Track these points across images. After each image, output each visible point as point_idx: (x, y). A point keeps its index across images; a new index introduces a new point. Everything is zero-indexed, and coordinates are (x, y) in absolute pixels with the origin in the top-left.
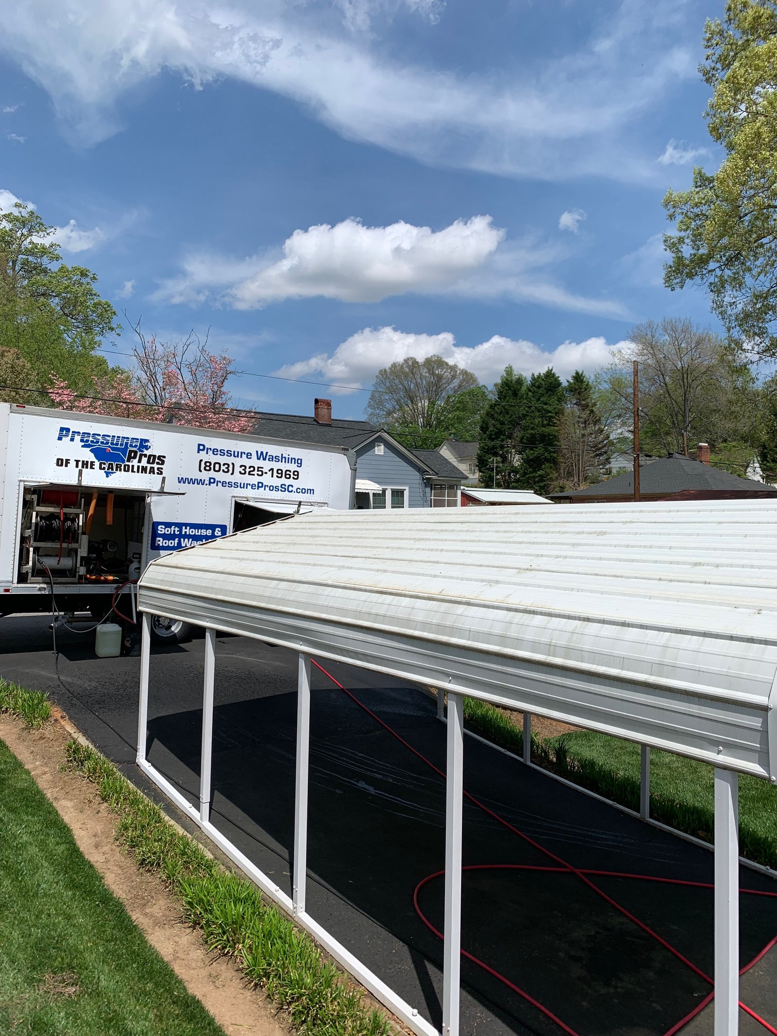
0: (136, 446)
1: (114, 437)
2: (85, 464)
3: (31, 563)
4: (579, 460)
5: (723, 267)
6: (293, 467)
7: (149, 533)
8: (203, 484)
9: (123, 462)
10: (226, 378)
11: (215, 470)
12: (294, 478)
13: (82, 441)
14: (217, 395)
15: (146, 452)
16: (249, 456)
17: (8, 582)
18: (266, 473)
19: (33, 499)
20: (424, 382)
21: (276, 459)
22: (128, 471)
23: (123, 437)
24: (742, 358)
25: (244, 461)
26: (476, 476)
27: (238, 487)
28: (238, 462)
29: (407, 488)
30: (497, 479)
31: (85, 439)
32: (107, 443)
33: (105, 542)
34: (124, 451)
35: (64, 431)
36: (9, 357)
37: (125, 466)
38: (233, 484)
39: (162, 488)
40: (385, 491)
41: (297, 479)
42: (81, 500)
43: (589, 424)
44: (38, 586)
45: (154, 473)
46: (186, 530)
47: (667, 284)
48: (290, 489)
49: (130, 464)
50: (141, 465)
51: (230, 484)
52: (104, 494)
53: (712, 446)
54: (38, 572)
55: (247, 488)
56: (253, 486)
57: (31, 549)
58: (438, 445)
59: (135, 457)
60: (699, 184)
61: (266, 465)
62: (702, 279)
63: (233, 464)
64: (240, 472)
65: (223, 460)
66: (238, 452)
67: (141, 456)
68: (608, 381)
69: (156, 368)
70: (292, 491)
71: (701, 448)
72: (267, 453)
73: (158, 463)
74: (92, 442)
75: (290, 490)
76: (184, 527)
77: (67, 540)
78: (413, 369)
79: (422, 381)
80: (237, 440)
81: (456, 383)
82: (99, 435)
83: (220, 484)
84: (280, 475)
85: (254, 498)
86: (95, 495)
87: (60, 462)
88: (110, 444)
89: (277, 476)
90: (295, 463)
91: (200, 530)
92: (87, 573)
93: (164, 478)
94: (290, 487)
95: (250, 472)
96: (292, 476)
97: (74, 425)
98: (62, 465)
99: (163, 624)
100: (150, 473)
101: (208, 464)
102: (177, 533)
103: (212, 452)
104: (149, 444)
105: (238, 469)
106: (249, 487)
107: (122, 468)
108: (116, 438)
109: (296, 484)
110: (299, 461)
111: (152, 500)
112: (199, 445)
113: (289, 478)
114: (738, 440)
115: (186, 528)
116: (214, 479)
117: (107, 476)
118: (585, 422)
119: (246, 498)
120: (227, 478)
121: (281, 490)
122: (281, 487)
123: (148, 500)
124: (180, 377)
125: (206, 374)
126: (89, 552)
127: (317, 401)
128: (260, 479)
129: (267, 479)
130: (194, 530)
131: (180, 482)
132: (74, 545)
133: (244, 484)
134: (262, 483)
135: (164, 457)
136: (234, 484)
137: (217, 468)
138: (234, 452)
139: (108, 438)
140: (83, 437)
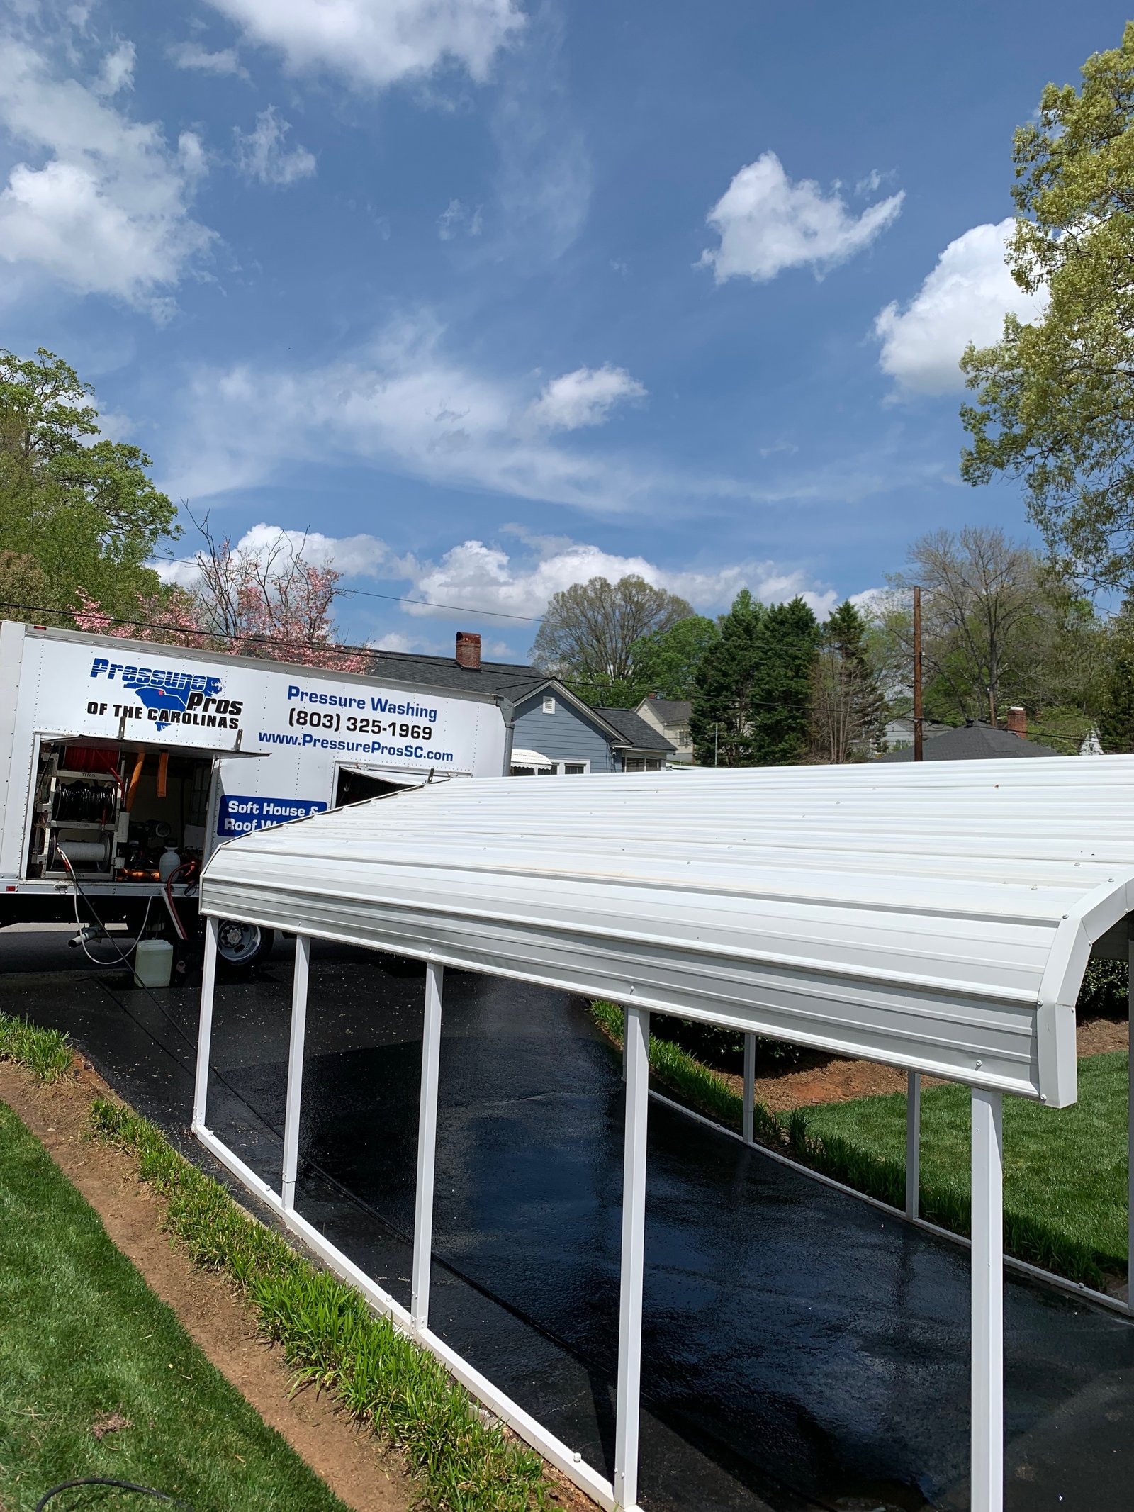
0: (201, 687)
1: (171, 673)
2: (128, 711)
3: (46, 851)
4: (838, 731)
5: (1046, 453)
6: (423, 722)
7: (215, 811)
8: (294, 743)
9: (183, 709)
10: (329, 600)
11: (312, 724)
12: (424, 737)
13: (125, 678)
14: (317, 624)
15: (214, 696)
16: (361, 704)
17: (12, 876)
18: (385, 729)
19: (52, 759)
20: (617, 613)
21: (401, 710)
22: (189, 722)
23: (183, 675)
24: (1071, 585)
25: (354, 711)
26: (688, 750)
27: (344, 748)
28: (346, 712)
29: (588, 763)
30: (720, 754)
31: (129, 676)
32: (160, 682)
33: (152, 823)
34: (184, 694)
35: (100, 664)
36: (19, 566)
37: (185, 715)
38: (337, 744)
39: (238, 745)
40: (556, 766)
41: (429, 738)
42: (121, 763)
43: (855, 677)
44: (55, 883)
45: (225, 726)
46: (268, 809)
47: (965, 477)
48: (419, 752)
49: (192, 712)
50: (207, 714)
51: (333, 745)
52: (154, 753)
53: (1031, 712)
54: (56, 864)
55: (357, 750)
56: (365, 748)
57: (48, 831)
58: (636, 703)
59: (199, 703)
60: (1011, 337)
61: (386, 718)
62: (1017, 468)
63: (338, 715)
64: (348, 728)
65: (324, 709)
66: (346, 699)
67: (208, 701)
68: (882, 616)
69: (230, 583)
70: (421, 756)
71: (1014, 714)
72: (387, 701)
73: (231, 712)
74: (139, 680)
75: (418, 754)
76: (265, 804)
77: (98, 820)
78: (601, 594)
79: (614, 611)
80: (345, 681)
81: (662, 615)
82: (150, 671)
83: (318, 744)
84: (404, 733)
85: (366, 763)
86: (142, 756)
87: (93, 708)
88: (164, 684)
89: (401, 735)
90: (426, 716)
91: (288, 809)
92: (126, 867)
93: (240, 732)
94: (419, 750)
95: (361, 727)
96: (422, 734)
97: (115, 656)
98: (95, 712)
99: (232, 943)
100: (219, 726)
101: (302, 715)
102: (256, 812)
103: (308, 698)
104: (219, 685)
105: (344, 723)
106: (360, 749)
107: (181, 718)
108: (173, 676)
109: (427, 746)
110: (433, 714)
111: (222, 764)
112: (291, 688)
113: (418, 737)
114: (1067, 703)
115: (269, 806)
116: (311, 736)
117: (159, 729)
118: (849, 676)
119: (355, 764)
120: (329, 734)
121: (406, 755)
122: (406, 750)
123: (216, 764)
124: (263, 596)
125: (301, 593)
126: (130, 837)
127: (459, 636)
128: (376, 738)
129: (386, 738)
130: (279, 809)
131: (261, 740)
132: (109, 827)
133: (353, 744)
134: (379, 744)
135: (241, 704)
136: (339, 744)
137: (315, 722)
138: (340, 698)
139: (162, 676)
140: (126, 672)
